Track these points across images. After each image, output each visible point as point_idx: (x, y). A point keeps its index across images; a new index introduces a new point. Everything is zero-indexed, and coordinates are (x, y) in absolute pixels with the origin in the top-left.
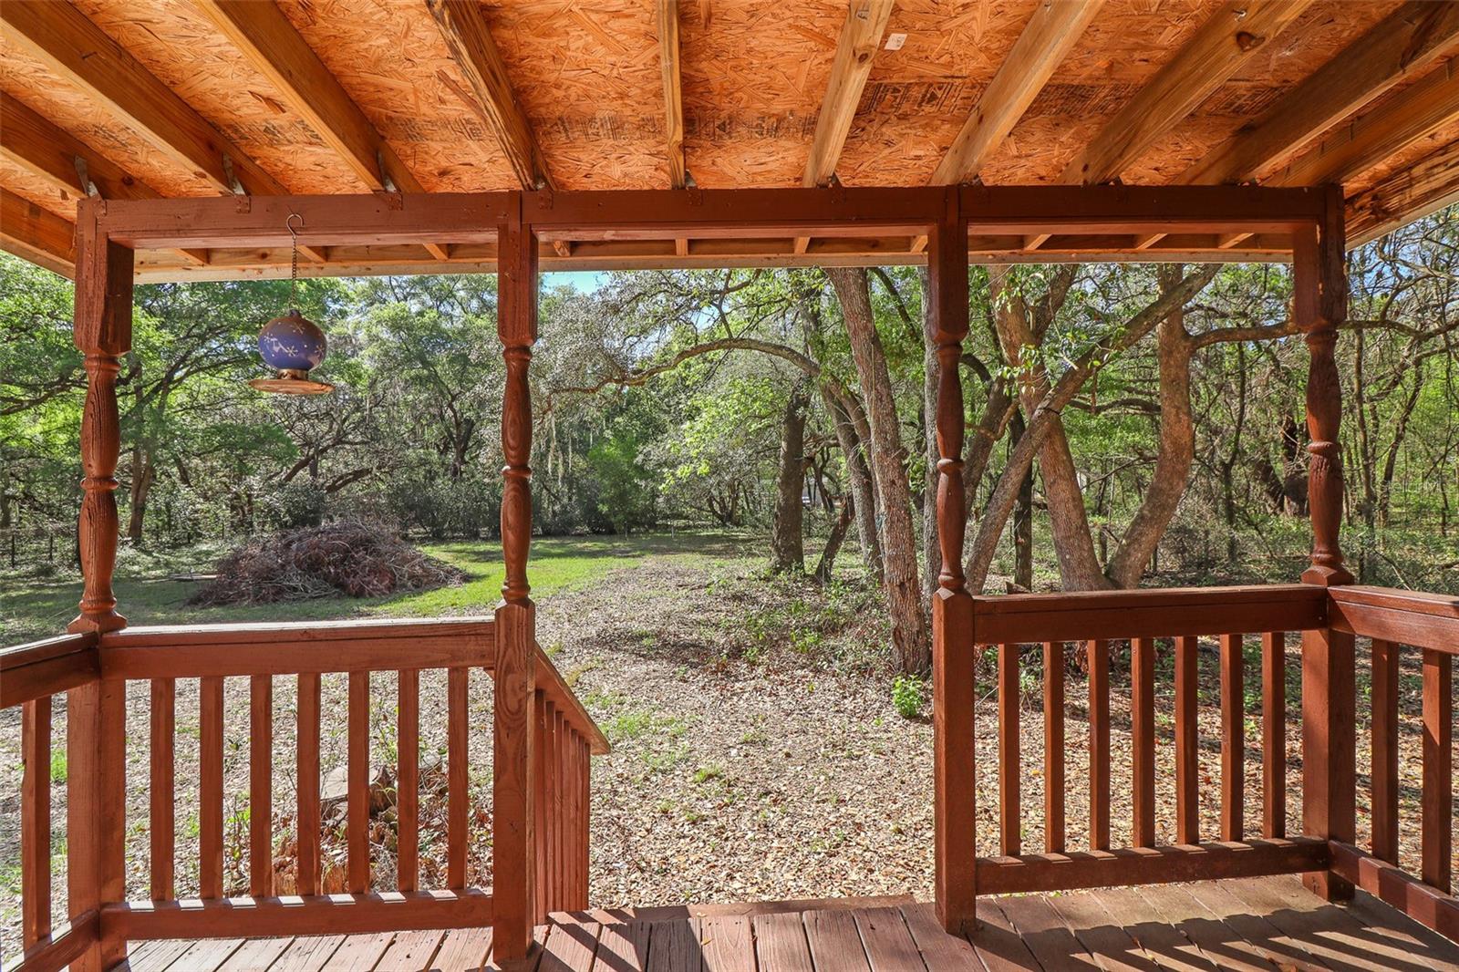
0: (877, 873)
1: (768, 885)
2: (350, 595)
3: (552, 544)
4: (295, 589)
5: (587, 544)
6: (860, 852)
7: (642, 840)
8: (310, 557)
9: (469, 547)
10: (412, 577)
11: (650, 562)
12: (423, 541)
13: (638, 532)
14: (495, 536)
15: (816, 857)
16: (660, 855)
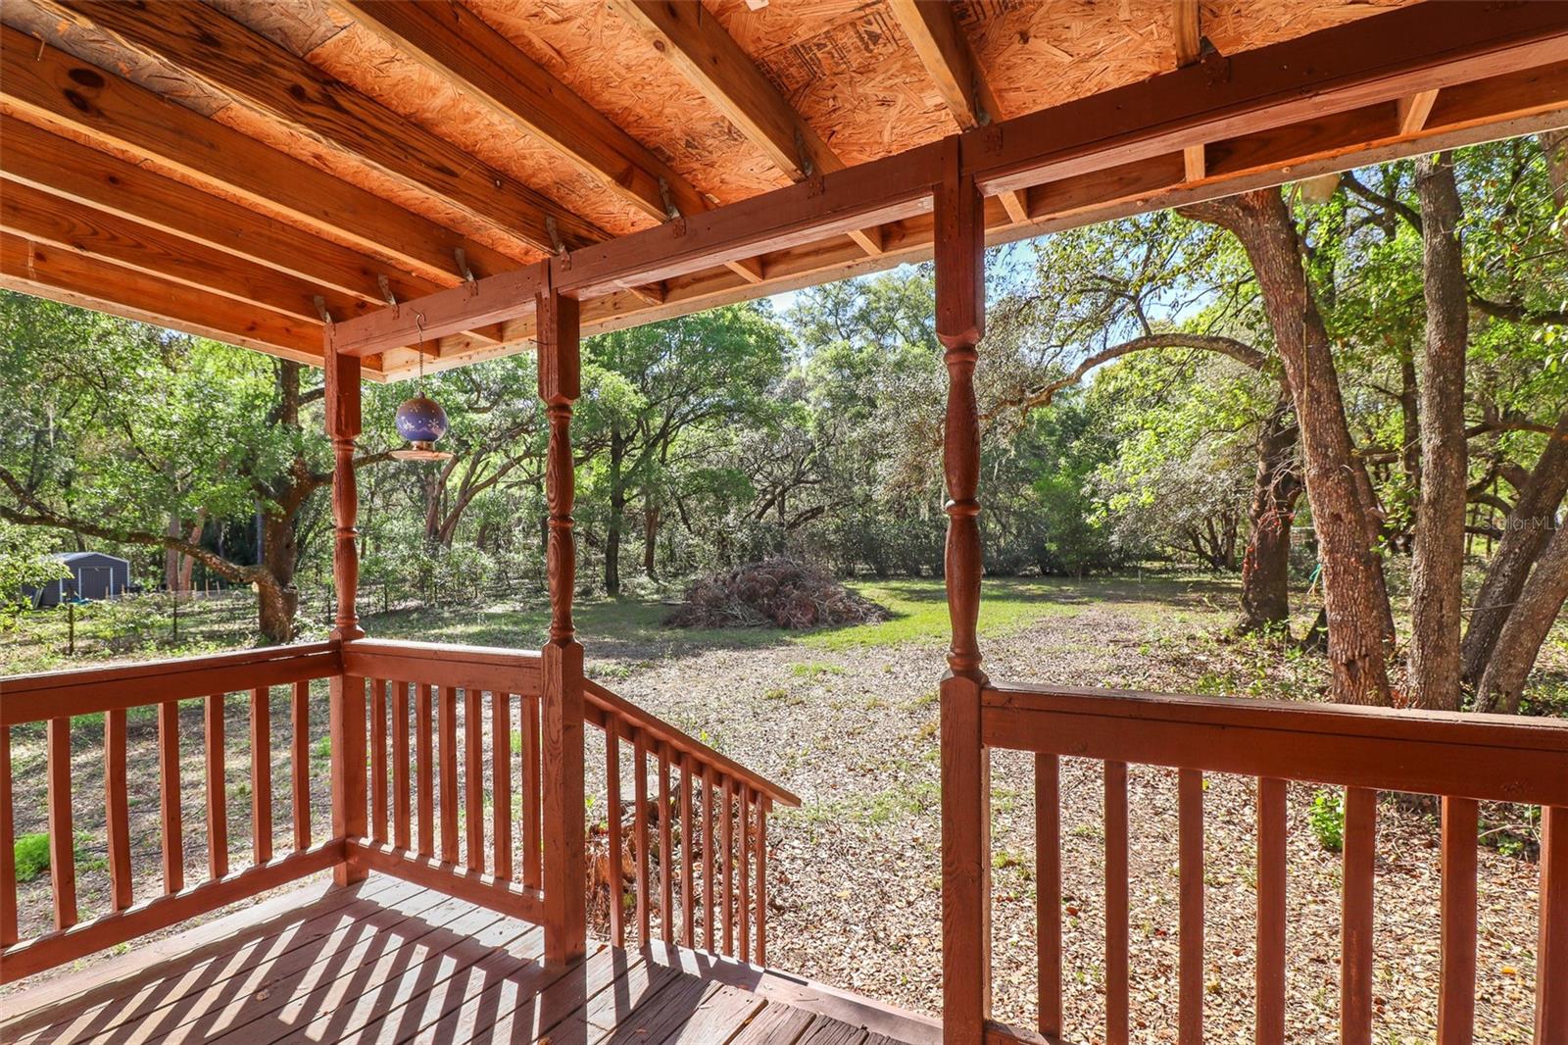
0: (1148, 1031)
1: (1001, 1000)
2: (779, 626)
3: (992, 585)
4: (737, 617)
5: (1031, 586)
6: (1142, 999)
7: (897, 911)
8: (748, 589)
9: (906, 585)
10: (832, 612)
11: (1097, 610)
12: (866, 578)
13: (1097, 576)
14: (937, 575)
15: (1080, 987)
16: (905, 931)
